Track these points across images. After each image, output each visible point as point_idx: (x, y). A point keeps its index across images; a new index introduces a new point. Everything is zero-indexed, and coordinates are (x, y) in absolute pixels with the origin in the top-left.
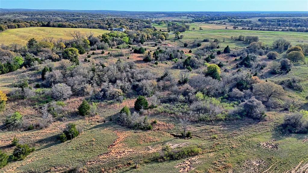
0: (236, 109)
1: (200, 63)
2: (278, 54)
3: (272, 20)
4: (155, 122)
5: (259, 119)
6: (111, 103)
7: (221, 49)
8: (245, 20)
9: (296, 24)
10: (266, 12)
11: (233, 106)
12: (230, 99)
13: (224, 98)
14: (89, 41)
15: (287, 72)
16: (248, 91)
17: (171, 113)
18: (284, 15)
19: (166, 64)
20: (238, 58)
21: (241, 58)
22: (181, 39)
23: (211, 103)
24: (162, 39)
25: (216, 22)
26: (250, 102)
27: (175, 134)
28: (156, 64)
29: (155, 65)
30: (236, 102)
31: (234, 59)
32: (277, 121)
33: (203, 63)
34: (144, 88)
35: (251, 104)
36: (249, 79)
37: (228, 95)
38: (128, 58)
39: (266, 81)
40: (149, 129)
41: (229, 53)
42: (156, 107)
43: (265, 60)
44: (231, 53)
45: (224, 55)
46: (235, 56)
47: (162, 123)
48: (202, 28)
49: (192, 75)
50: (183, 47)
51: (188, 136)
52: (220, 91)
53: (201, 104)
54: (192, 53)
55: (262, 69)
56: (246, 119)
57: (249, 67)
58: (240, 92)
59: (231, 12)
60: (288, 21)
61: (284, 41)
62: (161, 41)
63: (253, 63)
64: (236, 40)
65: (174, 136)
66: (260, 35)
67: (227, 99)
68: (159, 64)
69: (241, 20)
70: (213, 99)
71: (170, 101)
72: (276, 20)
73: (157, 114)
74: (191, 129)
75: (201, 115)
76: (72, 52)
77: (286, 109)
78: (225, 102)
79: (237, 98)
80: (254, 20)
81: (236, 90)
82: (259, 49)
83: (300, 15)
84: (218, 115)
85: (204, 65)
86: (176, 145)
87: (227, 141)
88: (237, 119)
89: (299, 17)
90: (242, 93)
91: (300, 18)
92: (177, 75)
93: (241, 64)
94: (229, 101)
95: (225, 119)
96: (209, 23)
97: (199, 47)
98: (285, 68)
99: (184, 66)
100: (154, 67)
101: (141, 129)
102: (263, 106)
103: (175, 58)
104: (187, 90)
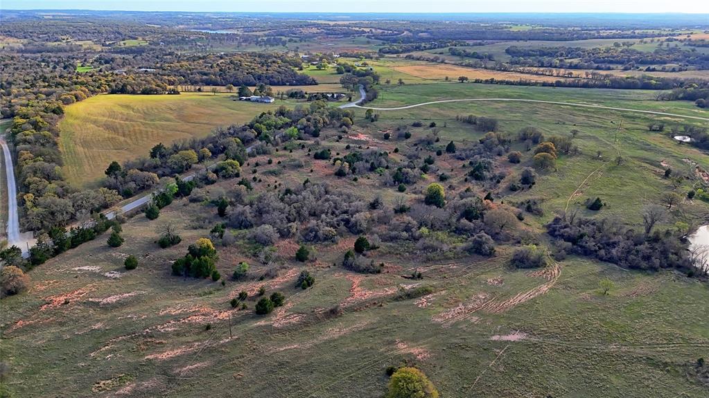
0: (464, 245)
1: (415, 176)
2: (522, 155)
4: (383, 265)
7: (442, 145)
11: (462, 242)
12: (457, 232)
13: (451, 232)
15: (530, 187)
19: (369, 178)
20: (467, 163)
21: (471, 163)
22: (376, 120)
23: (437, 239)
24: (348, 126)
25: (425, 54)
26: (479, 237)
27: (406, 276)
28: (355, 180)
29: (354, 182)
30: (464, 236)
31: (461, 163)
33: (419, 175)
35: (479, 239)
36: (479, 205)
37: (455, 228)
38: (312, 171)
39: (502, 202)
40: (379, 272)
41: (454, 153)
42: (378, 248)
43: (504, 164)
44: (457, 154)
45: (447, 156)
46: (463, 159)
47: (390, 265)
49: (407, 198)
51: (419, 277)
52: (447, 223)
53: (428, 241)
54: (399, 152)
57: (482, 180)
58: (469, 223)
62: (347, 130)
63: (487, 174)
64: (464, 122)
65: (406, 278)
67: (454, 232)
68: (359, 180)
70: (439, 233)
73: (382, 255)
74: (421, 269)
77: (519, 242)
78: (452, 236)
79: (466, 230)
81: (464, 221)
82: (497, 145)
85: (421, 178)
86: (410, 286)
90: (472, 225)
92: (391, 197)
93: (472, 174)
94: (456, 235)
99: (394, 182)
100: (354, 186)
102: (492, 240)
103: (379, 167)
104: (410, 225)
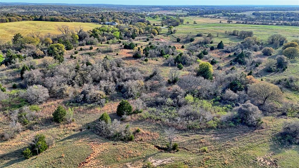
0: (229, 114)
1: (192, 60)
2: (274, 50)
3: (266, 14)
4: (138, 131)
5: (254, 126)
6: (91, 108)
7: (215, 45)
8: (239, 14)
9: (290, 18)
10: (260, 6)
11: (226, 111)
12: (223, 101)
13: (216, 101)
14: (78, 36)
15: (284, 70)
16: (243, 93)
17: (157, 120)
18: (278, 9)
19: (157, 60)
20: (232, 54)
21: (235, 54)
22: (174, 33)
23: (201, 107)
24: (154, 34)
25: (210, 15)
26: (244, 106)
27: (160, 146)
28: (146, 60)
29: (145, 63)
30: (229, 106)
31: (227, 55)
32: (275, 129)
33: (195, 60)
34: (130, 89)
35: (246, 109)
36: (243, 79)
37: (221, 97)
38: (117, 54)
39: (262, 80)
40: (131, 139)
41: (223, 48)
42: (141, 112)
43: (260, 56)
44: (225, 49)
45: (218, 50)
46: (229, 52)
47: (147, 132)
48: (196, 22)
49: (183, 73)
50: (175, 42)
51: (175, 148)
52: (213, 93)
54: (185, 48)
55: (257, 66)
56: (241, 126)
57: (244, 64)
58: (234, 94)
59: (225, 5)
60: (282, 14)
61: (280, 36)
62: (153, 36)
63: (248, 60)
64: (230, 35)
65: (159, 148)
66: (255, 29)
67: (220, 101)
68: (149, 61)
69: (235, 14)
70: (205, 101)
71: (157, 104)
72: (270, 14)
73: (141, 120)
74: (178, 139)
75: (190, 122)
76: (58, 49)
77: (284, 114)
78: (217, 105)
79: (230, 100)
80: (249, 14)
81: (229, 92)
82: (254, 44)
83: (294, 9)
84: (209, 122)
85: (196, 62)
86: (159, 162)
87: (218, 155)
88: (230, 127)
89: (292, 11)
90: (236, 95)
91: (294, 11)
92: (167, 73)
93: (236, 61)
94: (221, 104)
95: (217, 127)
96: (203, 17)
97: (192, 42)
98: (281, 66)
99: (175, 63)
100: (144, 64)
101: (122, 140)
102: (259, 112)
103: (167, 54)
104: (176, 92)
